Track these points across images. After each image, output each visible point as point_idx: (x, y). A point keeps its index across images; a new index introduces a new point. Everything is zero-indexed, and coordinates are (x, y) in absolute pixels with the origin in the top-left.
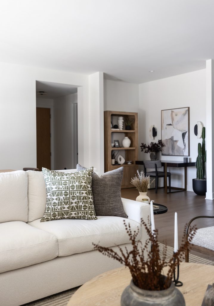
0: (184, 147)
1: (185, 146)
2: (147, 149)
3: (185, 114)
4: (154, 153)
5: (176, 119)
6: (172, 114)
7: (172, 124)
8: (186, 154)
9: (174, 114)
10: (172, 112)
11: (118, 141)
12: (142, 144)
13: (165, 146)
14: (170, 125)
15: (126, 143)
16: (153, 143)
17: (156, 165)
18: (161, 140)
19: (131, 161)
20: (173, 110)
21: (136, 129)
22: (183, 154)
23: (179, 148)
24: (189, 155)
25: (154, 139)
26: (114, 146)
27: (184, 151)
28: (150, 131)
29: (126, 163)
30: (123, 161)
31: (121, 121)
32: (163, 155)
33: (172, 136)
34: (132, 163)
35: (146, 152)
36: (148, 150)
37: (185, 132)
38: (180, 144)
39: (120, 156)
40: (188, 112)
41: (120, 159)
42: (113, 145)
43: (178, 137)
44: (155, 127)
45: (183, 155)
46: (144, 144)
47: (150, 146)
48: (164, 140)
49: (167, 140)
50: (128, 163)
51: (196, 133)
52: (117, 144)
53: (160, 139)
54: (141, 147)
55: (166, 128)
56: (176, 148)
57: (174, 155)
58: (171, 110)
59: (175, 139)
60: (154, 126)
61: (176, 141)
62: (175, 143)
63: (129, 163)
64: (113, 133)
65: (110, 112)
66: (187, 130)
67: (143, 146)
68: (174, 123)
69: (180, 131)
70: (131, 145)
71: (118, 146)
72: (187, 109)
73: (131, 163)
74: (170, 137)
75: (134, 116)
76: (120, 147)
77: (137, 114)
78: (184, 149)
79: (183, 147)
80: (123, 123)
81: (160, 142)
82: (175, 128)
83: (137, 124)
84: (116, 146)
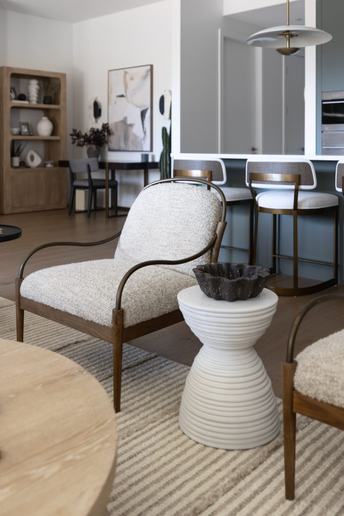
0: (143, 134)
1: (145, 133)
2: (82, 140)
3: (145, 78)
4: (94, 147)
5: (132, 85)
6: (125, 77)
7: (124, 94)
8: (147, 147)
9: (128, 77)
10: (126, 73)
11: (27, 125)
12: (75, 131)
13: (113, 134)
14: (122, 96)
15: (44, 128)
16: (94, 129)
17: (89, 166)
18: (108, 124)
19: (52, 162)
20: (127, 70)
21: (62, 102)
22: (142, 147)
23: (136, 137)
24: (152, 150)
25: (96, 122)
26: (20, 134)
27: (143, 142)
28: (90, 107)
29: (43, 165)
30: (37, 161)
31: (34, 88)
32: (110, 150)
33: (125, 116)
34: (54, 165)
35: (79, 145)
36: (84, 142)
37: (145, 108)
38: (137, 130)
39: (32, 152)
40: (149, 74)
41: (32, 158)
42: (16, 130)
43: (134, 118)
44: (100, 100)
45: (141, 150)
46: (78, 131)
47: (89, 134)
48: (111, 123)
49: (116, 123)
50: (47, 164)
51: (162, 111)
52: (25, 130)
53: (105, 122)
54: (71, 135)
55: (116, 103)
56: (131, 138)
57: (127, 149)
58: (123, 71)
59: (129, 122)
60: (96, 98)
61: (131, 125)
62: (130, 128)
63: (49, 165)
64: (14, 108)
65: (9, 68)
66: (148, 105)
67: (76, 135)
68: (127, 94)
69: (138, 107)
70: (54, 132)
71: (28, 134)
72: (149, 67)
73: (52, 164)
74: (121, 118)
75: (58, 79)
76: (32, 135)
77: (64, 75)
78: (144, 139)
79: (141, 135)
80: (37, 92)
81: (106, 127)
82: (129, 102)
83: (65, 94)
84: (22, 133)
